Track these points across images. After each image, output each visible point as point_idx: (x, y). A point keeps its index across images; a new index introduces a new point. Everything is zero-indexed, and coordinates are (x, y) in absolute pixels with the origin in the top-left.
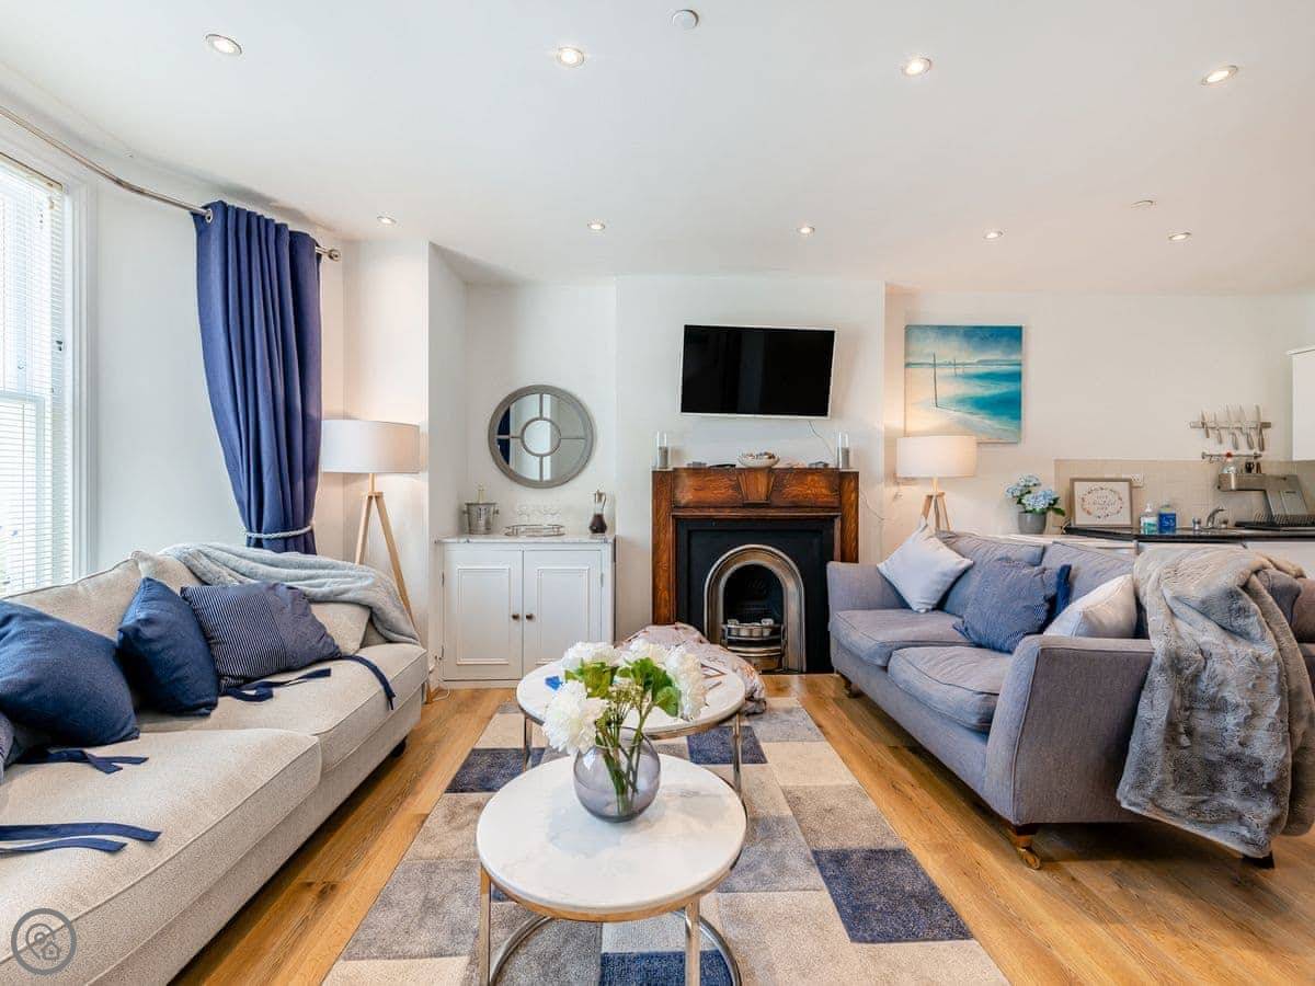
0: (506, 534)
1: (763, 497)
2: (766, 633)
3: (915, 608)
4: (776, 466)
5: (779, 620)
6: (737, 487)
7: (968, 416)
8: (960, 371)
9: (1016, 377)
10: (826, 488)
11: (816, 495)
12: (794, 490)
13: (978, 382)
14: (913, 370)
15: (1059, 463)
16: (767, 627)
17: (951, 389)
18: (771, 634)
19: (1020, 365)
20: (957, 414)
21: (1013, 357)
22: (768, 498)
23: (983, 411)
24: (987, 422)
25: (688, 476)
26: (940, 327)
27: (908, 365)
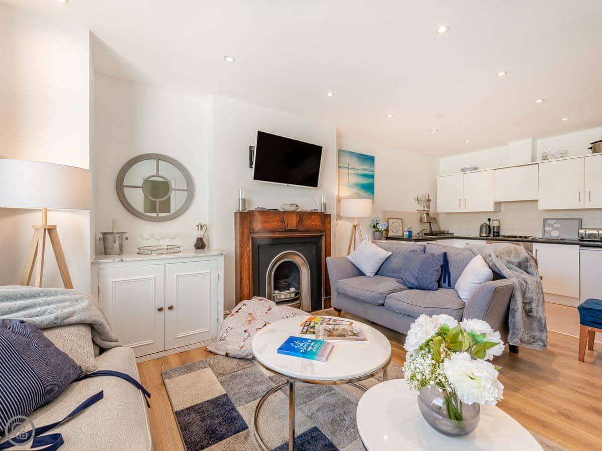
0: (138, 253)
1: (295, 226)
2: (293, 295)
3: (368, 275)
4: (298, 211)
5: (298, 288)
6: (283, 221)
7: (358, 191)
8: (356, 172)
9: (372, 177)
10: (319, 221)
11: (316, 225)
12: (308, 223)
13: (362, 178)
14: (341, 170)
15: (384, 212)
16: (293, 292)
17: (355, 180)
18: (296, 295)
19: (373, 172)
20: (355, 190)
21: (372, 169)
22: (297, 227)
23: (364, 190)
24: (364, 194)
25: (259, 215)
26: (350, 152)
27: (339, 167)
